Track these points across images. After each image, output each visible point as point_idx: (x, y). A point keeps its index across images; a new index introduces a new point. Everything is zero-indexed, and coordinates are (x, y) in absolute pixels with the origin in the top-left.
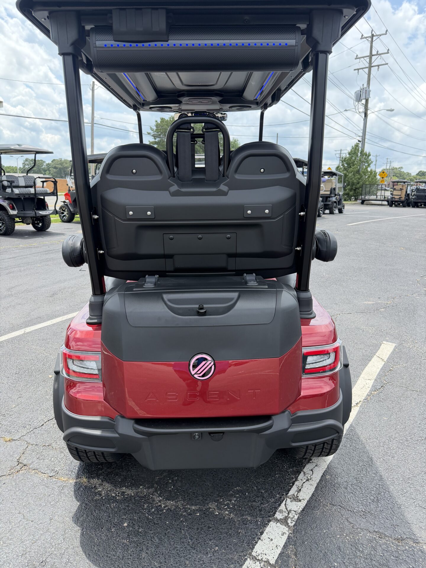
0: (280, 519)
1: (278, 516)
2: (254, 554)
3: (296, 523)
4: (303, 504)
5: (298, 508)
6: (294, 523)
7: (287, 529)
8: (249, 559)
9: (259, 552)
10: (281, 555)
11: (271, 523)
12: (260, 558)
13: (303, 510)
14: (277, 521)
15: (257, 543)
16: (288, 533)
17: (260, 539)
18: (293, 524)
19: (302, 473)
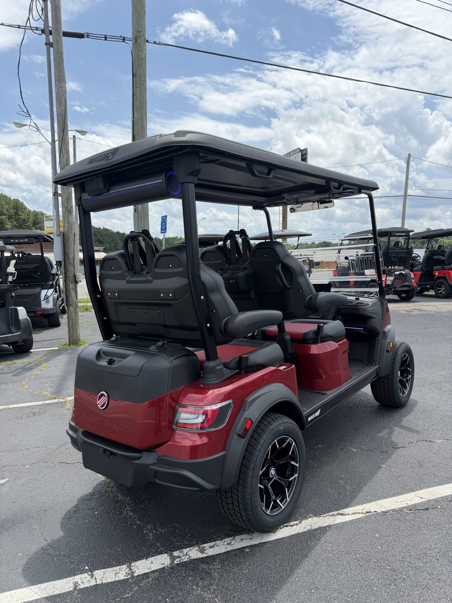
0: (174, 556)
1: (176, 553)
2: (133, 564)
3: (179, 563)
4: (201, 555)
5: (196, 556)
6: (179, 562)
7: (169, 563)
8: (126, 565)
9: (137, 565)
10: (145, 574)
11: (166, 554)
12: (132, 568)
13: (196, 559)
14: (171, 555)
15: (142, 559)
16: (166, 565)
17: (147, 559)
18: (177, 563)
19: (233, 537)
